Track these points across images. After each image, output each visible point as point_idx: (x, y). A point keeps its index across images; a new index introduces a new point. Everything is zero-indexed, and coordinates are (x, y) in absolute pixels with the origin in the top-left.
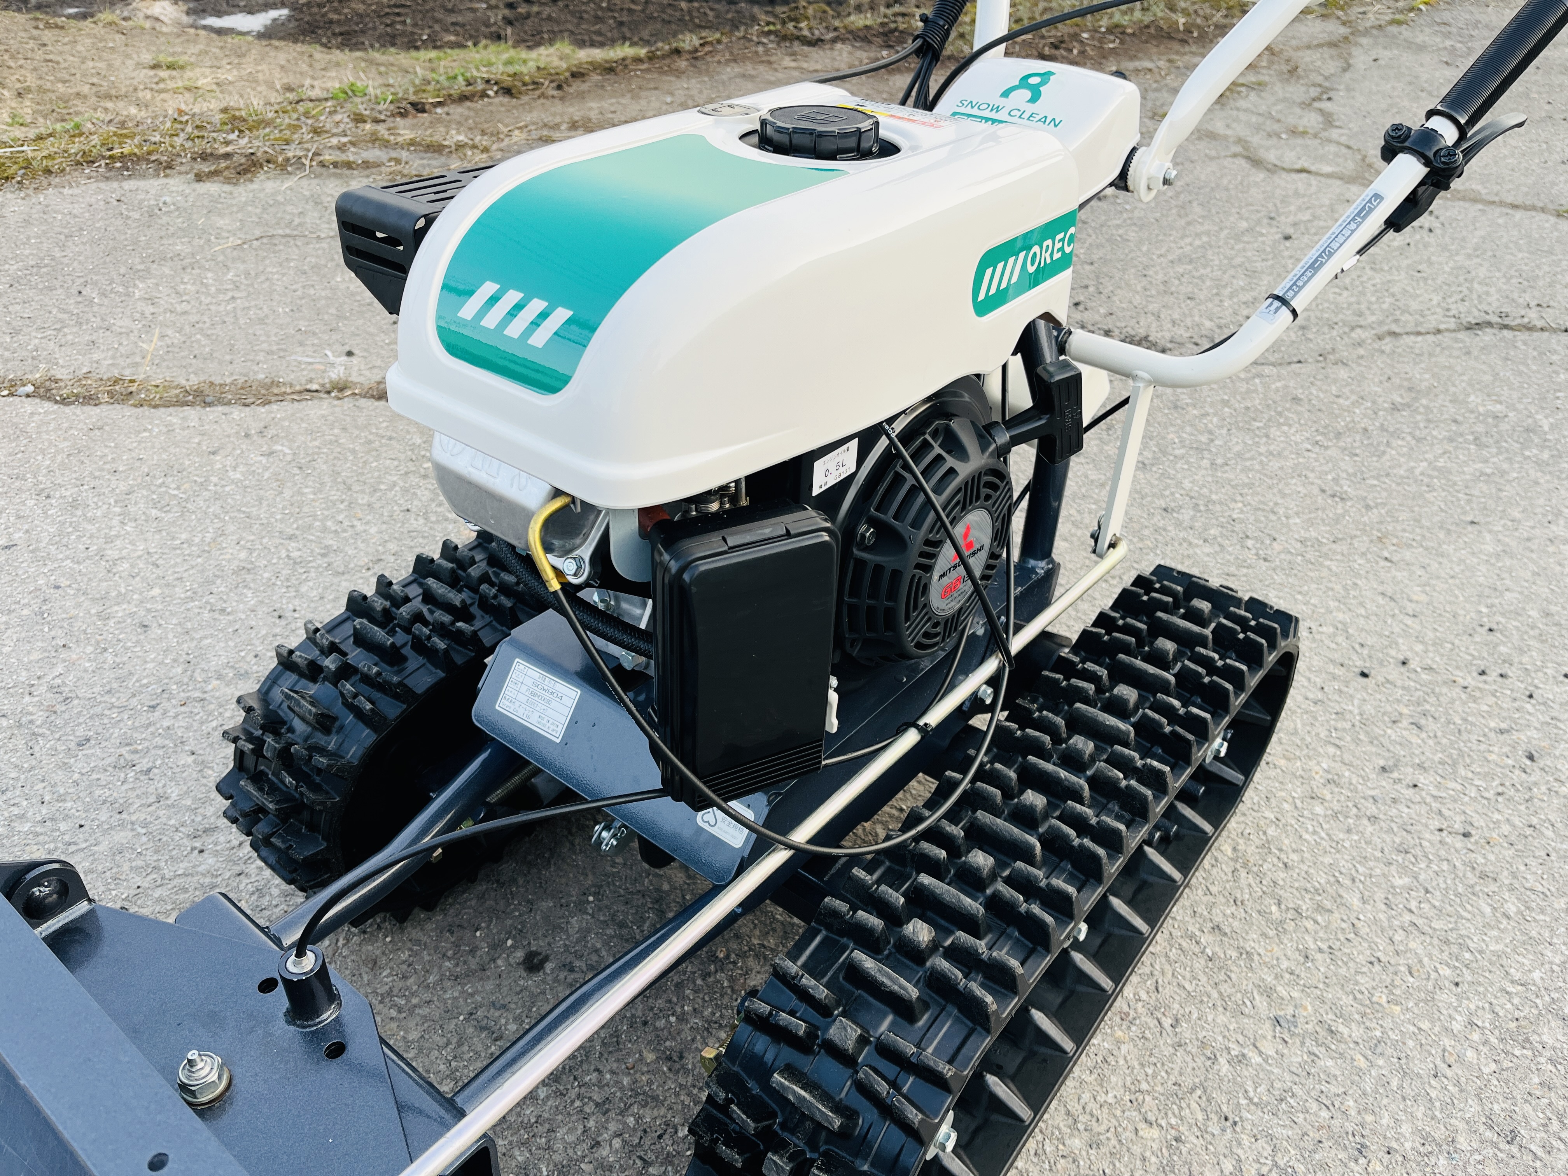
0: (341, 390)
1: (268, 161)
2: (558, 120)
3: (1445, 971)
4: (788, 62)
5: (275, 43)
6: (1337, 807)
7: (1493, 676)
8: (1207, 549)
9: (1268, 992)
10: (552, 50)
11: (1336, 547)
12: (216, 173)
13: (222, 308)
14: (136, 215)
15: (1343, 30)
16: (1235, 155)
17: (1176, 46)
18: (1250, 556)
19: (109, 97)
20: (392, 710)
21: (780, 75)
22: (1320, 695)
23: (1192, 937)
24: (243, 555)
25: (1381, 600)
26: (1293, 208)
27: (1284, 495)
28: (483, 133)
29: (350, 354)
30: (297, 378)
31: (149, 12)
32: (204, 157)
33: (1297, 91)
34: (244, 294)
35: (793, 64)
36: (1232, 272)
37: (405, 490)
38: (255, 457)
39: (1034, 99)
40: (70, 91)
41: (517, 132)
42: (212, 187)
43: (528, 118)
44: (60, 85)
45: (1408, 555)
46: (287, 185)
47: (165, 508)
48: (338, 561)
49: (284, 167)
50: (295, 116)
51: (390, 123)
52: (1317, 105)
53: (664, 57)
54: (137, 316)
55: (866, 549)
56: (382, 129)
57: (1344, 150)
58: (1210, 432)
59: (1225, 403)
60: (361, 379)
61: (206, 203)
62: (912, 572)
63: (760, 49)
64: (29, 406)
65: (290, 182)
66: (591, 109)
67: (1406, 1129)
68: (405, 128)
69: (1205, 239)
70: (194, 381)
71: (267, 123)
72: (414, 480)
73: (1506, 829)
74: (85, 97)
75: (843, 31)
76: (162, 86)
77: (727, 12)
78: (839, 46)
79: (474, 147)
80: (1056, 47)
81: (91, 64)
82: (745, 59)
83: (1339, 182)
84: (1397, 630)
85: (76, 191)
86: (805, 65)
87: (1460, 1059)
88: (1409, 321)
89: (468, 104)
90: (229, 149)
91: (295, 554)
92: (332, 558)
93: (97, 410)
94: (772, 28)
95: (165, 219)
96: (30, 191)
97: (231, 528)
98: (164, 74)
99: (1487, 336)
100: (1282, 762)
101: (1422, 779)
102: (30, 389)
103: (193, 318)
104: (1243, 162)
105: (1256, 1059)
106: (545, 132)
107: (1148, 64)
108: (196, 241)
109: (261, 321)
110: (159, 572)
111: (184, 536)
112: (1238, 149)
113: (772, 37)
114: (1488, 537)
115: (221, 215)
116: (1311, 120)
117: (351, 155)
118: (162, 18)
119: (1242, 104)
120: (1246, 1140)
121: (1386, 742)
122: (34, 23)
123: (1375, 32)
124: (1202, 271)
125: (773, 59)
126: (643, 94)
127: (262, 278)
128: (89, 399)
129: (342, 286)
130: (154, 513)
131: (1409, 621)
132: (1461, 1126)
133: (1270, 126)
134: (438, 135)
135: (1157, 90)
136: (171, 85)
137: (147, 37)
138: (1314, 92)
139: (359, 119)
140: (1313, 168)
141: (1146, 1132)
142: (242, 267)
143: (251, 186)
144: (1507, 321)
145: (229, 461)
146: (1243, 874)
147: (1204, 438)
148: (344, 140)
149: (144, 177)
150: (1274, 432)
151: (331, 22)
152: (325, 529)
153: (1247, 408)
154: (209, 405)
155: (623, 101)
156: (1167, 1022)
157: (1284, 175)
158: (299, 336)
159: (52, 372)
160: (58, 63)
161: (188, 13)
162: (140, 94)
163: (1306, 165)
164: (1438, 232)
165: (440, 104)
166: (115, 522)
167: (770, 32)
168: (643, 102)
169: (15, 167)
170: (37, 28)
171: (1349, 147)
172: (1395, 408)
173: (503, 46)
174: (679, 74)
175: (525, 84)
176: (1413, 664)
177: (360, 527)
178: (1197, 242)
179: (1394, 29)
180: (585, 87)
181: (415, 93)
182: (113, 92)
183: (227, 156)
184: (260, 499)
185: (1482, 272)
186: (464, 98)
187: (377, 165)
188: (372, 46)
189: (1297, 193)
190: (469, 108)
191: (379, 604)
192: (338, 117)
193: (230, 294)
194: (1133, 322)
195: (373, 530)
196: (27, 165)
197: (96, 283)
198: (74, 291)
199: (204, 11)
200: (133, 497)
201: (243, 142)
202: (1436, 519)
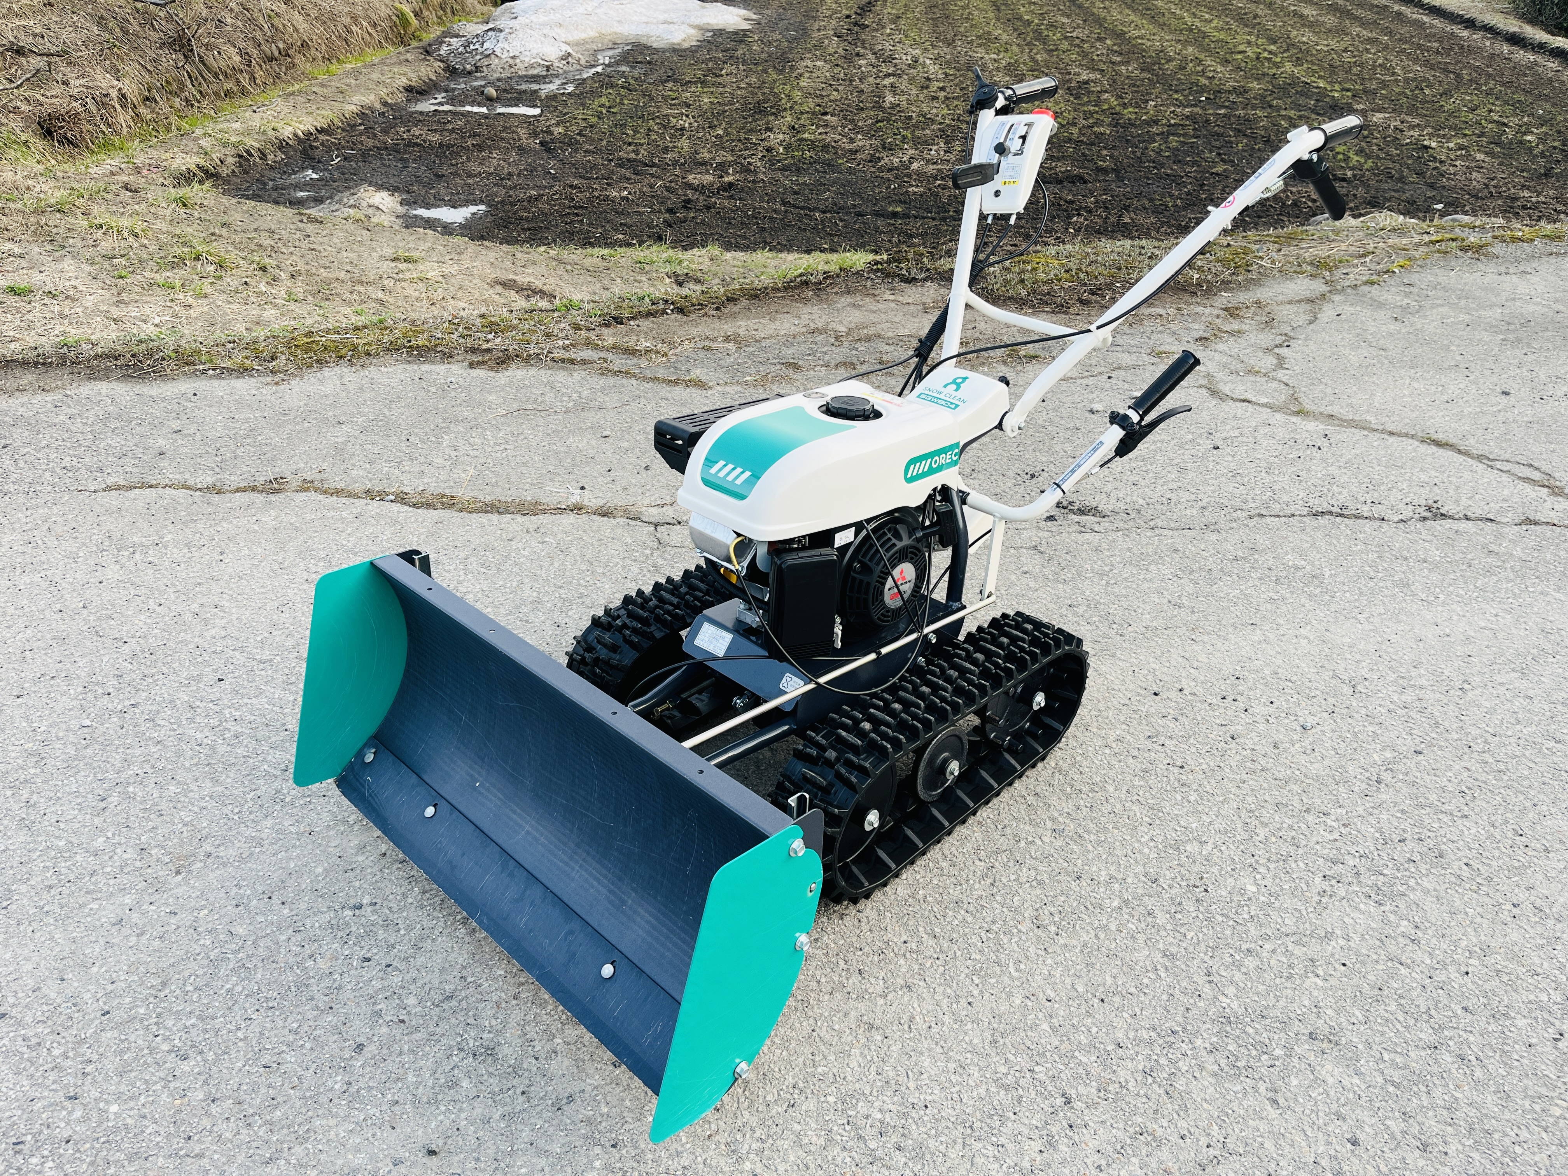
0: (579, 509)
1: (517, 356)
2: (716, 334)
3: (1147, 819)
4: (888, 295)
5: (486, 243)
6: (1117, 750)
7: (1229, 699)
8: (1088, 627)
9: (1053, 820)
10: (704, 251)
11: (1166, 632)
12: (483, 363)
13: (499, 455)
14: (433, 390)
15: (1325, 288)
16: (1200, 386)
17: (1186, 297)
18: (1112, 633)
19: (361, 283)
20: (646, 644)
21: (880, 306)
22: (1127, 702)
23: (1023, 797)
24: (535, 594)
25: (1180, 660)
26: (1228, 427)
27: (1144, 602)
28: (663, 342)
29: (583, 488)
30: (552, 501)
31: (371, 201)
32: (473, 350)
33: (1267, 339)
34: (512, 447)
35: (892, 297)
36: (1169, 469)
37: (624, 567)
38: (534, 544)
39: (957, 390)
40: (330, 275)
41: (687, 342)
42: (480, 373)
43: (694, 331)
44: (322, 270)
45: (1206, 638)
46: (530, 373)
47: (488, 567)
48: (588, 601)
49: (528, 360)
50: (532, 323)
51: (597, 331)
52: (1277, 350)
53: (796, 287)
54: (447, 457)
55: (858, 573)
56: (592, 335)
57: (1282, 386)
58: (1112, 566)
59: (1129, 549)
60: (590, 504)
61: (478, 383)
62: (874, 583)
63: (869, 283)
64: (396, 507)
65: (533, 371)
66: (740, 327)
67: (1103, 873)
68: (608, 335)
69: (1159, 445)
70: (488, 499)
71: (514, 328)
72: (629, 562)
73: (1204, 766)
74: (343, 281)
75: (933, 272)
76: (401, 276)
77: (855, 223)
78: (929, 283)
79: (658, 352)
80: (1093, 293)
81: (345, 254)
82: (856, 290)
83: (1269, 410)
84: (1184, 674)
85: (390, 370)
86: (901, 299)
87: (1140, 852)
88: (1276, 508)
89: (652, 318)
90: (489, 345)
91: (564, 596)
92: (584, 599)
93: (436, 512)
94: (879, 266)
95: (453, 394)
96: (358, 367)
97: (526, 580)
98: (403, 266)
99: (1323, 521)
100: (1095, 730)
101: (1168, 742)
102: (393, 498)
103: (483, 461)
104: (1204, 391)
105: (1039, 842)
106: (707, 343)
107: (1161, 311)
108: (476, 410)
109: (524, 464)
110: (490, 600)
111: (501, 583)
112: (1203, 382)
113: (879, 274)
114: (1258, 631)
115: (489, 393)
116: (1270, 361)
117: (571, 355)
118: (381, 206)
119: (1221, 347)
120: (1025, 870)
121: (1156, 725)
122: (299, 217)
123: (1349, 290)
124: (1149, 467)
125: (877, 292)
126: (778, 316)
127: (522, 437)
128: (429, 506)
129: (574, 445)
130: (483, 570)
131: (1192, 671)
132: (1131, 875)
133: (1236, 365)
134: (630, 341)
135: (1161, 332)
136: (408, 275)
137: (387, 234)
138: (1279, 340)
139: (577, 328)
140: (1254, 399)
141: (977, 863)
142: (509, 429)
143: (507, 373)
144: (1345, 512)
145: (520, 545)
146: (1057, 774)
147: (1107, 569)
148: (567, 342)
149: (433, 362)
150: (1153, 568)
151: (521, 219)
152: (579, 584)
153: (1142, 553)
154: (501, 513)
155: (762, 321)
156: (1000, 827)
157: (1231, 403)
158: (549, 475)
159: (401, 489)
160: (320, 252)
161: (401, 204)
162: (386, 282)
163: (1249, 396)
164: (1324, 449)
165: (633, 318)
166: (462, 573)
167: (878, 270)
168: (778, 323)
169: (345, 349)
170: (301, 221)
171: (1287, 385)
172: (1236, 559)
173: (664, 247)
174: (806, 301)
175: (693, 305)
176: (1185, 692)
177: (599, 585)
178: (1153, 447)
179: (1366, 288)
180: (736, 309)
181: (615, 309)
182: (364, 279)
183: (488, 350)
184: (541, 567)
185: (1343, 480)
186: (649, 314)
187: (592, 362)
188: (554, 241)
189: (1235, 417)
190: (653, 322)
191: (639, 600)
192: (562, 326)
193: (503, 446)
194: (1090, 498)
195: (607, 587)
196: (354, 348)
197: (417, 434)
198: (404, 438)
199: (415, 203)
200: (469, 561)
201: (498, 340)
202: (1231, 621)
